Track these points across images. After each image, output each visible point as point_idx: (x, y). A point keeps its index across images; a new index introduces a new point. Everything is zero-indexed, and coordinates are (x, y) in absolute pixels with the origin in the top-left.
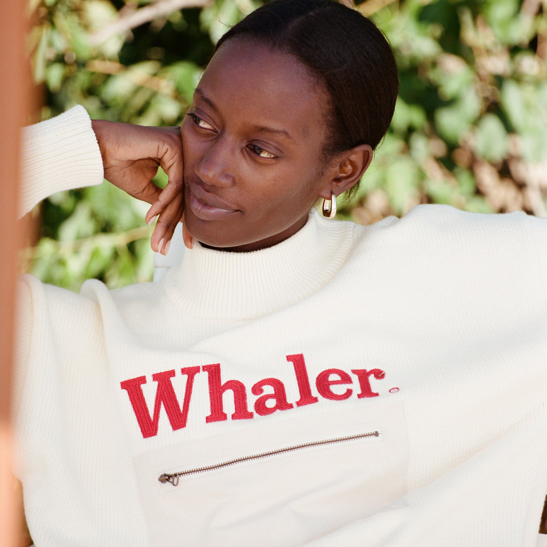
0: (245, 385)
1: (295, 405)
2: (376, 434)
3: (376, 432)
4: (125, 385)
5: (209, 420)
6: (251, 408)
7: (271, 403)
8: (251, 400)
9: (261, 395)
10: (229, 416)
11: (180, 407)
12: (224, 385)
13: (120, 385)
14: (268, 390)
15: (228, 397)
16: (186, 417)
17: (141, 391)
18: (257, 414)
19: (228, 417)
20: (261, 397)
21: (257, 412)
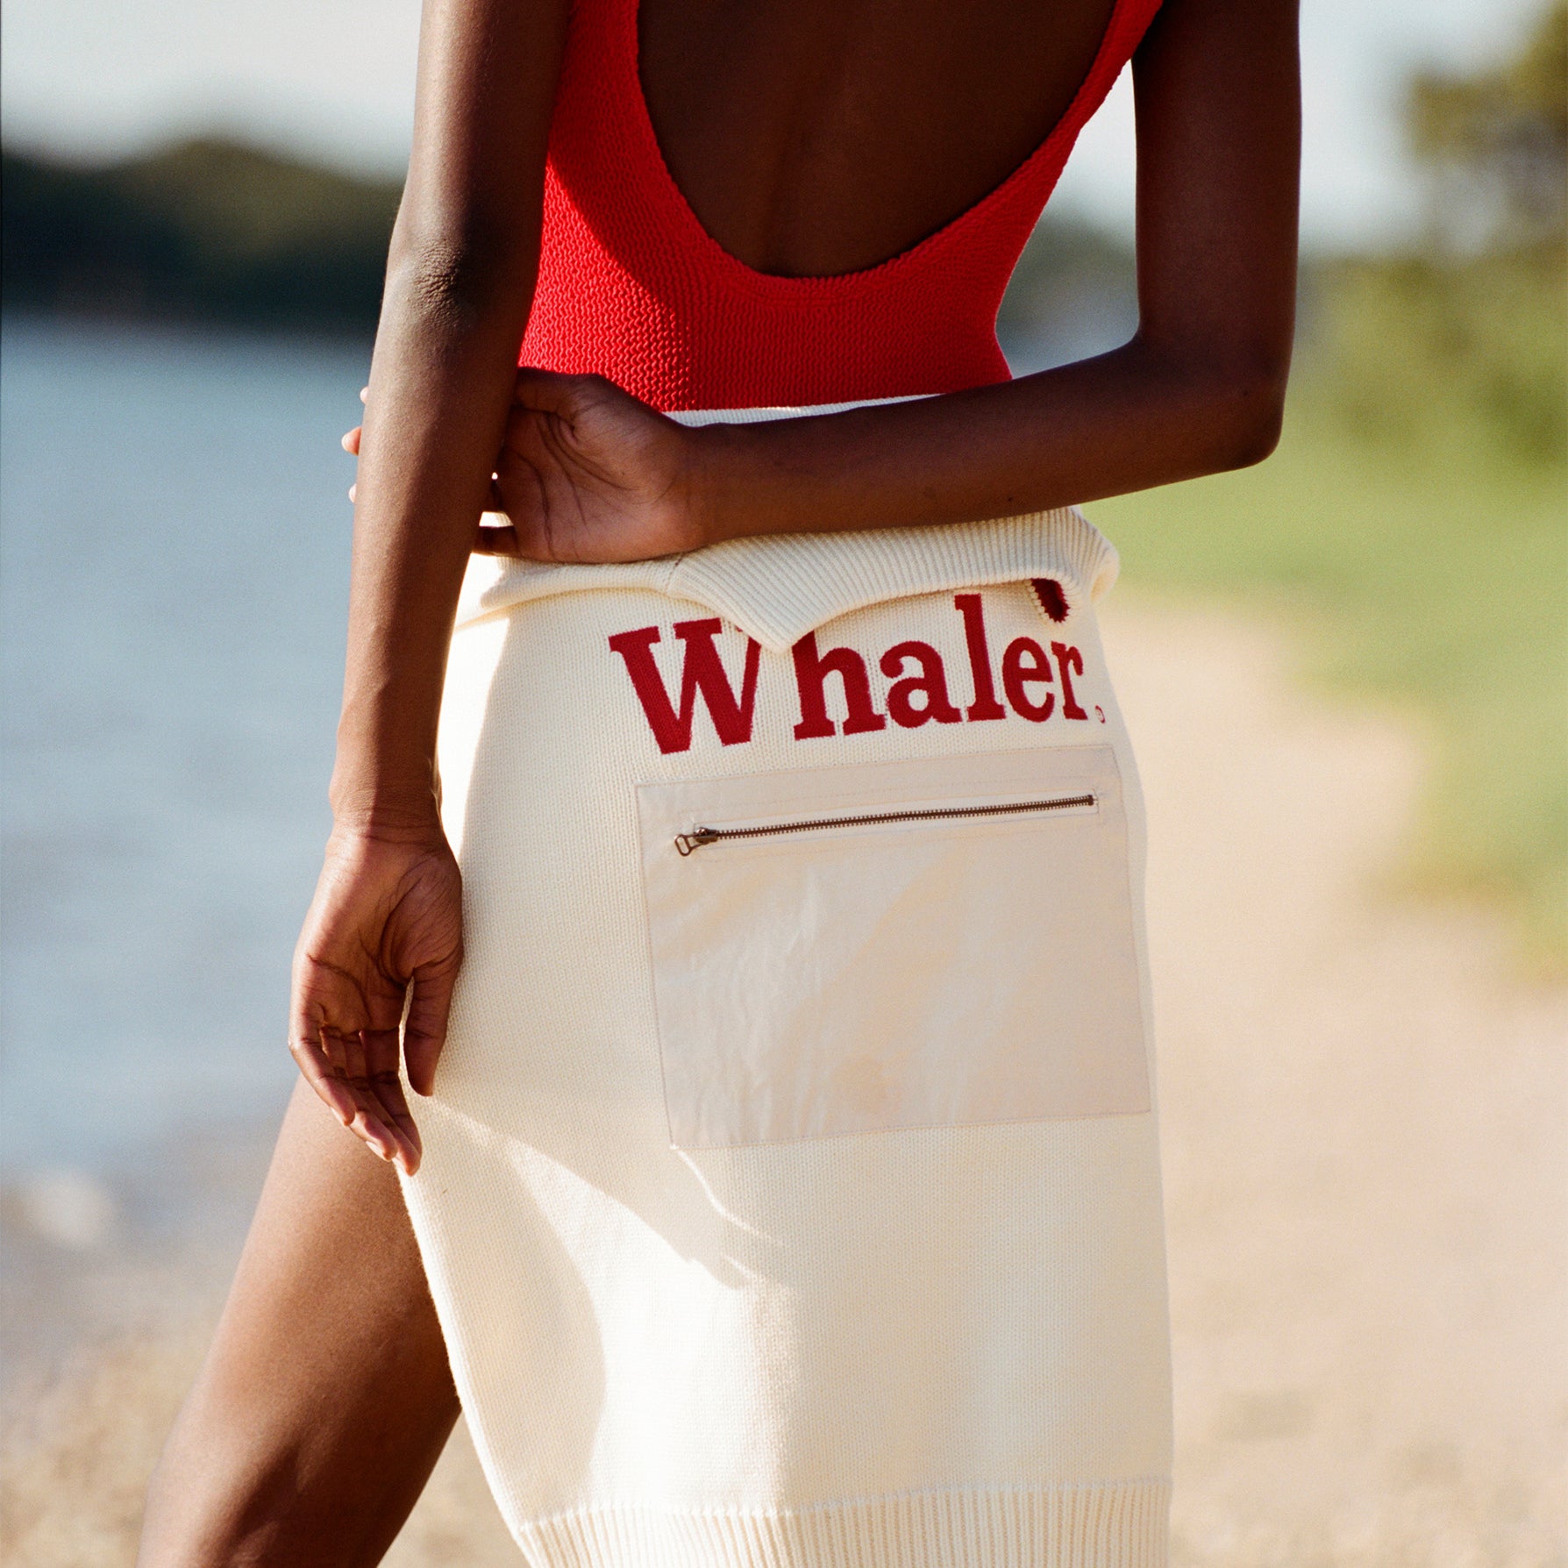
0: (863, 654)
1: (964, 715)
2: (1089, 800)
3: (1090, 796)
4: (617, 643)
5: (801, 732)
6: (879, 706)
7: (918, 700)
8: (880, 687)
9: (900, 678)
10: (838, 726)
11: (735, 698)
12: (822, 661)
13: (608, 642)
14: (912, 667)
15: (834, 685)
16: (749, 720)
17: (650, 656)
18: (894, 721)
19: (836, 729)
20: (899, 682)
21: (893, 716)
